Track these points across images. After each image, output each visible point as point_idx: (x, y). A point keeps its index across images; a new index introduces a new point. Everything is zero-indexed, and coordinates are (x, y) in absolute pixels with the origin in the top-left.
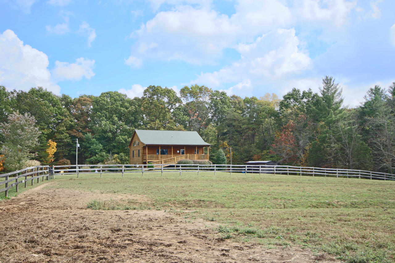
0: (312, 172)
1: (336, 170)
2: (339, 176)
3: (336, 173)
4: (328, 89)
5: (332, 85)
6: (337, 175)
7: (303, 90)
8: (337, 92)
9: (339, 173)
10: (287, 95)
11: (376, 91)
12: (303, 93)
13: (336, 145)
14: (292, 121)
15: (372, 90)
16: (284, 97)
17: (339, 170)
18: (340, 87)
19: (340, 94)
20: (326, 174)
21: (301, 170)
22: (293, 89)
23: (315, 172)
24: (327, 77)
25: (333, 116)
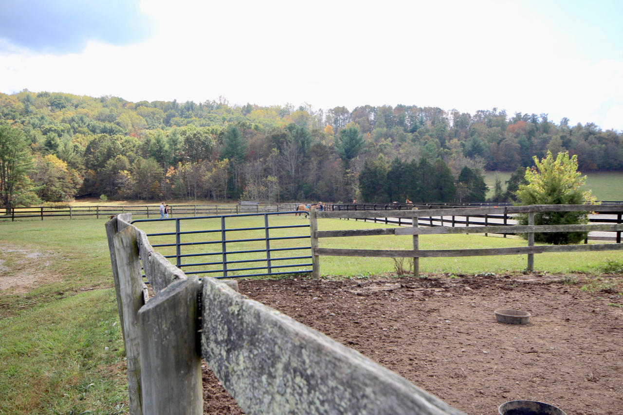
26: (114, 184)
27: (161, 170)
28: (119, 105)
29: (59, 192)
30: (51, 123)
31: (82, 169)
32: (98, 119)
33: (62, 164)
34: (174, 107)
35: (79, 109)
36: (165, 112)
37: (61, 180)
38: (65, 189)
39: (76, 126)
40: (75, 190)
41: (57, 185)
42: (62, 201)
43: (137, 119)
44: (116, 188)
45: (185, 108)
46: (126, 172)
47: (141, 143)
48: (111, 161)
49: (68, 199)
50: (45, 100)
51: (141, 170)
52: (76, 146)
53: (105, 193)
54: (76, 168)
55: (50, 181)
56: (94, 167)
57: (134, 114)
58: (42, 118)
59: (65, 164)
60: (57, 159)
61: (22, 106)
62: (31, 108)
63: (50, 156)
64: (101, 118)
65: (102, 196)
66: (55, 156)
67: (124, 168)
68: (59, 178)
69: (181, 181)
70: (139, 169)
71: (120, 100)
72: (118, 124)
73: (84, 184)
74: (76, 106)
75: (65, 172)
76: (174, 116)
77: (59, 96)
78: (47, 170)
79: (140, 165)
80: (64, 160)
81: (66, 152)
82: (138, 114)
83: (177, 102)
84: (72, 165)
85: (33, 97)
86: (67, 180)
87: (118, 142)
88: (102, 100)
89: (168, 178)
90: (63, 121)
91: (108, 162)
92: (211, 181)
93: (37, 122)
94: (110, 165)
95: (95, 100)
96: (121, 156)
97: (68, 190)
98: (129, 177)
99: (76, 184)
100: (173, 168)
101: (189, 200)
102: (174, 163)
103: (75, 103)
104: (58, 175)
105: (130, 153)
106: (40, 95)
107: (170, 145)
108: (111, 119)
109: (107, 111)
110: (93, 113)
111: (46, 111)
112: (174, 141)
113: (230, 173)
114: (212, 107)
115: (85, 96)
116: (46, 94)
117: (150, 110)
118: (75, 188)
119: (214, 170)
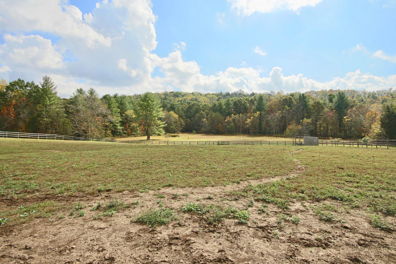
0: (18, 135)
1: (38, 135)
2: (39, 138)
3: (37, 136)
4: (46, 84)
5: (50, 82)
6: (38, 137)
7: (27, 81)
8: (54, 87)
9: (39, 136)
10: (13, 82)
11: (80, 91)
12: (27, 83)
13: (47, 120)
14: (15, 101)
15: (78, 90)
16: (10, 83)
17: (39, 135)
18: (55, 84)
19: (55, 88)
20: (29, 137)
21: (7, 134)
22: (18, 79)
23: (20, 135)
24: (46, 76)
25: (48, 101)
26: (199, 125)
27: (223, 118)
28: (199, 95)
29: (174, 129)
30: (173, 102)
31: (185, 118)
32: (191, 100)
33: (176, 116)
34: (221, 95)
35: (184, 97)
36: (217, 97)
37: (176, 123)
38: (177, 127)
39: (183, 103)
40: (181, 128)
41: (174, 125)
42: (175, 133)
43: (206, 99)
44: (200, 127)
45: (226, 95)
46: (205, 119)
47: (211, 106)
48: (198, 114)
49: (178, 132)
50: (172, 94)
51: (212, 118)
52: (182, 109)
53: (195, 129)
54: (182, 118)
55: (171, 123)
56: (190, 118)
57: (205, 98)
58: (171, 100)
59: (177, 116)
60: (174, 113)
61: (164, 96)
62: (167, 97)
63: (171, 112)
64: (192, 100)
65: (194, 131)
66: (173, 112)
67: (204, 118)
68: (174, 122)
69: (232, 124)
70: (211, 117)
71: (199, 93)
72: (199, 102)
73: (185, 126)
74: (183, 96)
75: (177, 120)
76: (221, 98)
77: (177, 93)
78: (170, 118)
79: (212, 116)
80: (177, 114)
81: (178, 110)
82: (207, 98)
83: (222, 93)
84: (180, 116)
85: (168, 93)
86: (178, 123)
87: (201, 106)
88: (193, 94)
89: (226, 122)
90: (178, 101)
91: (196, 115)
92: (250, 124)
93: (169, 102)
94: (197, 116)
95: (190, 94)
96: (202, 112)
97: (178, 128)
98: (206, 122)
99: (182, 125)
100: (229, 117)
101: (237, 134)
102: (229, 114)
103: (183, 95)
104: (174, 120)
105: (207, 111)
106: (171, 93)
107: (226, 106)
108: (196, 100)
109: (194, 97)
110: (189, 98)
111: (172, 98)
112: (228, 104)
113: (260, 120)
114: (237, 94)
115: (186, 92)
116: (173, 92)
117: (212, 96)
118: (181, 127)
119: (252, 118)
